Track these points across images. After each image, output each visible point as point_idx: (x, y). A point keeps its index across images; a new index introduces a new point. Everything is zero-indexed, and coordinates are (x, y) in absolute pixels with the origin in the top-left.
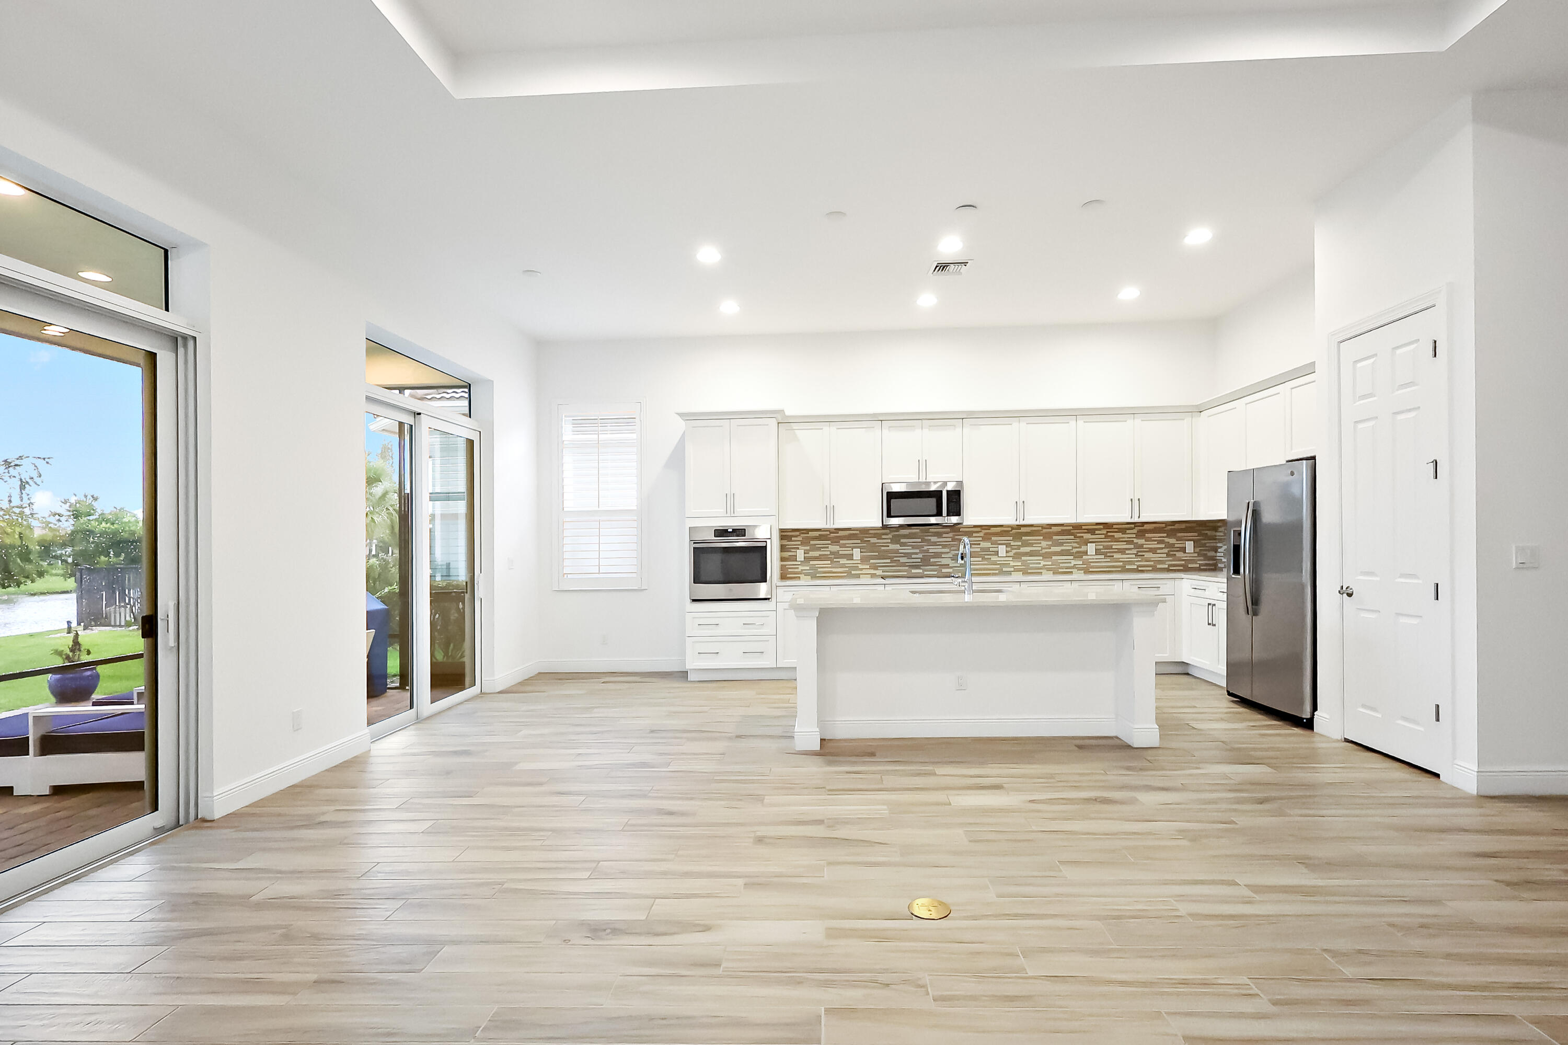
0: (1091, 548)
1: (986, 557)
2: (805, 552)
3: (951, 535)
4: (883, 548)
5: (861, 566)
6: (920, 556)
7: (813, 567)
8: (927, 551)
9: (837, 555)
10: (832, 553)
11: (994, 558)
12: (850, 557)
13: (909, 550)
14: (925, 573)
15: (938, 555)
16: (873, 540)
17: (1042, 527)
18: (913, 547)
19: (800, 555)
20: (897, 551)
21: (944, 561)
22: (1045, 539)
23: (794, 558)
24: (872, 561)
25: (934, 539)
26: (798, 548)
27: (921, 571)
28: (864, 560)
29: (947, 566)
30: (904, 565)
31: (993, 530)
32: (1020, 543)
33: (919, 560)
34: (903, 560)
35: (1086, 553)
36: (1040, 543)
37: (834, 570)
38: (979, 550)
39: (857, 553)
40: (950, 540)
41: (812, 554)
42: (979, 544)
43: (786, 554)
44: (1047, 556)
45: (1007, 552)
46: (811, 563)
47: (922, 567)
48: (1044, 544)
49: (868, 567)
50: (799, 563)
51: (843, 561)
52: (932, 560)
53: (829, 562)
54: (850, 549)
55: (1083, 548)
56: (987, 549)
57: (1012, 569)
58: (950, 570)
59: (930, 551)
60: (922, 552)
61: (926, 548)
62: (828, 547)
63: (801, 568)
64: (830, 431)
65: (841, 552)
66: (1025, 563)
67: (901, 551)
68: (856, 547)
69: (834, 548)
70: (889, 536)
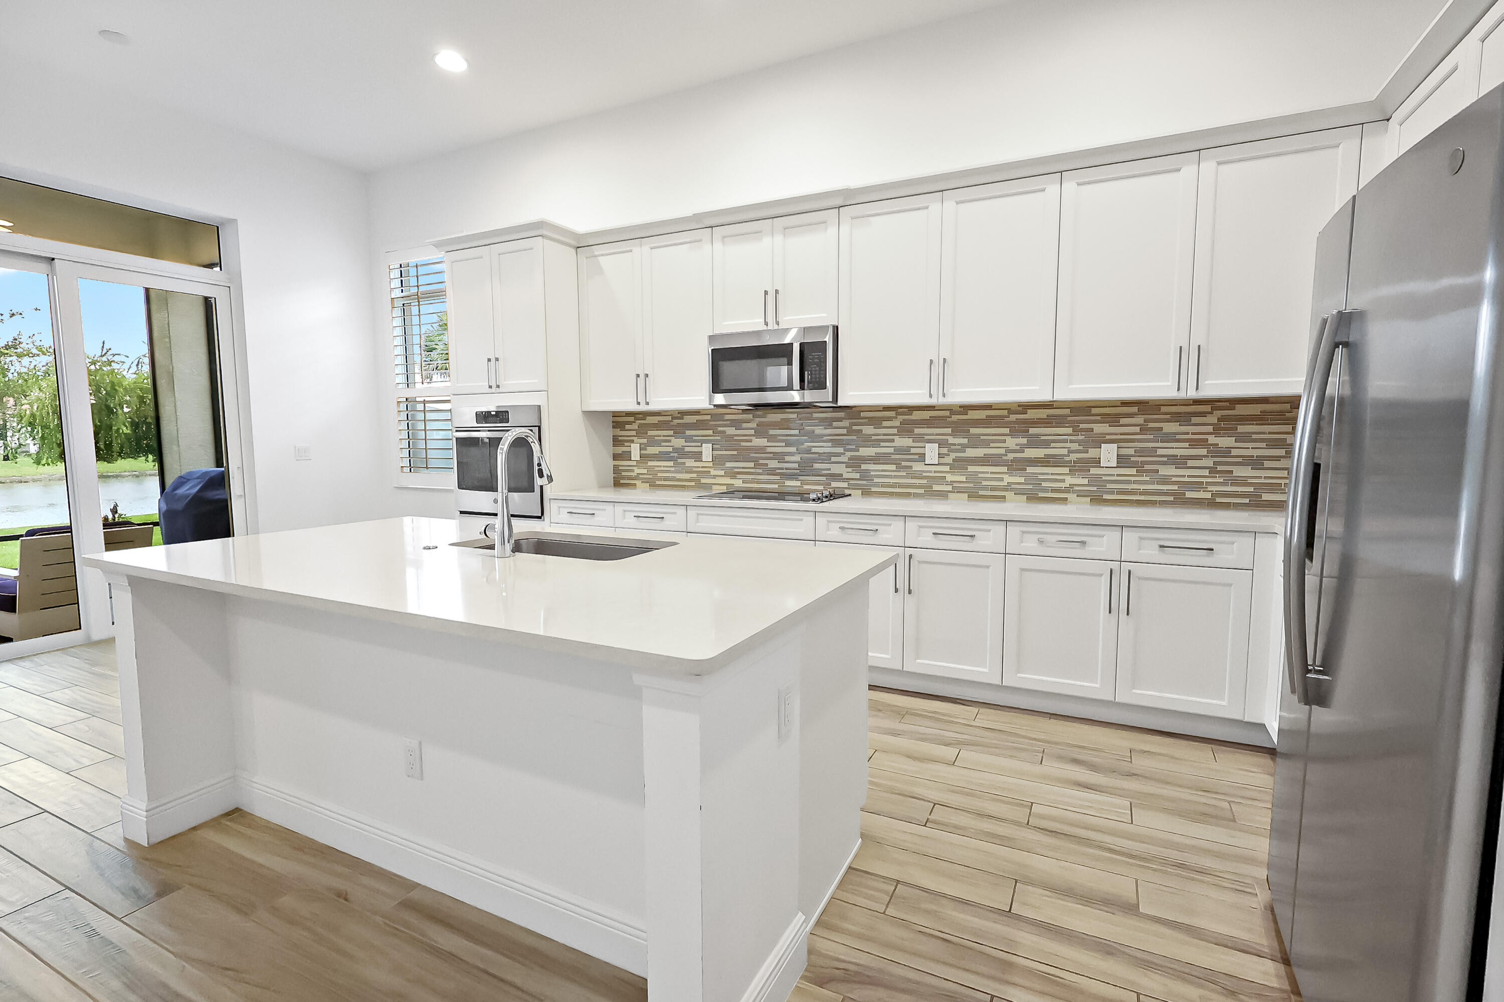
0: (1108, 454)
1: (904, 464)
2: (643, 446)
3: (846, 423)
4: (743, 444)
5: (713, 472)
6: (797, 458)
7: (651, 471)
8: (808, 451)
9: (682, 453)
10: (676, 450)
11: (918, 467)
12: (698, 456)
13: (779, 448)
14: (806, 487)
15: (827, 458)
16: (731, 431)
17: (1008, 409)
18: (788, 444)
19: (636, 454)
20: (761, 450)
21: (836, 469)
22: (1012, 434)
23: (627, 456)
24: (728, 465)
26: (632, 441)
27: (798, 483)
28: (717, 461)
29: (838, 477)
30: (772, 472)
31: (917, 415)
32: (965, 441)
33: (796, 465)
34: (773, 464)
35: (1097, 462)
36: (1004, 441)
37: (678, 476)
38: (891, 450)
39: (707, 450)
40: (844, 431)
41: (651, 450)
42: (893, 441)
43: (620, 450)
44: (1018, 466)
45: (940, 456)
46: (650, 463)
47: (801, 478)
48: (1011, 442)
49: (722, 473)
50: (635, 463)
51: (690, 463)
52: (816, 466)
53: (671, 464)
54: (699, 444)
55: (1092, 453)
56: (906, 451)
57: (949, 488)
58: (845, 485)
59: (814, 450)
60: (799, 452)
61: (806, 445)
62: (670, 441)
63: (637, 471)
64: (641, 252)
65: (687, 449)
66: (974, 478)
67: (769, 450)
68: (707, 442)
69: (679, 442)
70: (752, 425)
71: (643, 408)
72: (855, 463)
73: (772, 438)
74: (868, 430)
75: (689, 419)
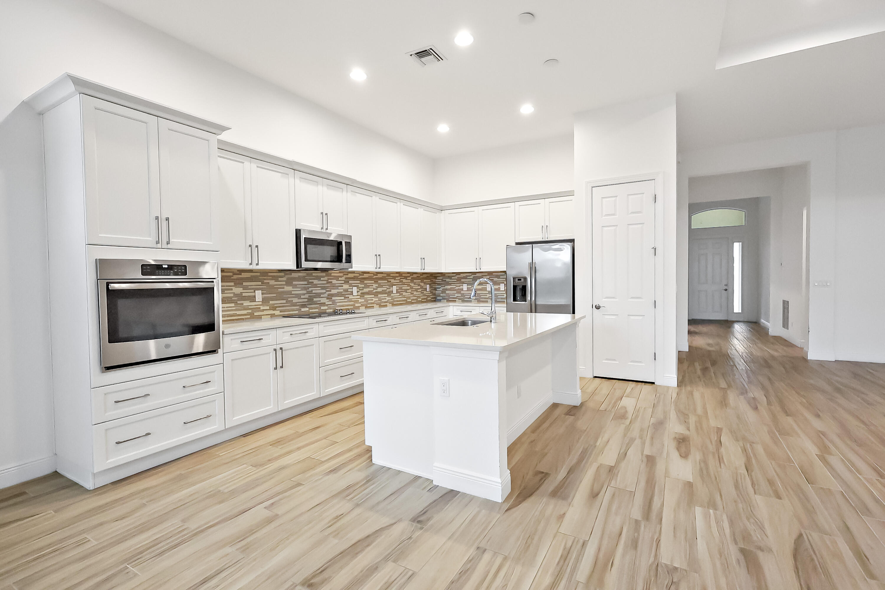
0: (394, 288)
1: (346, 296)
3: (326, 278)
4: (279, 290)
5: (262, 308)
6: (307, 296)
8: (311, 292)
10: (235, 295)
11: (351, 297)
12: (253, 299)
13: (299, 291)
14: (310, 311)
15: (318, 295)
16: (272, 282)
20: (290, 293)
21: (323, 300)
22: (376, 282)
24: (271, 302)
25: (316, 282)
28: (265, 301)
29: (324, 304)
30: (295, 305)
31: (350, 275)
32: (363, 286)
33: (306, 300)
34: (295, 300)
35: (393, 292)
36: (373, 285)
37: (238, 313)
38: (342, 290)
39: (259, 295)
40: (325, 282)
42: (342, 286)
44: (376, 294)
45: (358, 292)
47: (308, 306)
48: (375, 286)
49: (268, 308)
51: (246, 303)
52: (315, 299)
53: (233, 305)
54: (253, 291)
55: (391, 289)
56: (346, 290)
57: (360, 305)
58: (327, 308)
59: (313, 292)
60: (308, 293)
61: (310, 289)
62: (232, 289)
65: (244, 294)
66: (366, 300)
67: (293, 292)
68: (258, 289)
69: (238, 290)
70: (284, 279)
71: (253, 267)
72: (330, 297)
73: (295, 286)
75: (244, 275)
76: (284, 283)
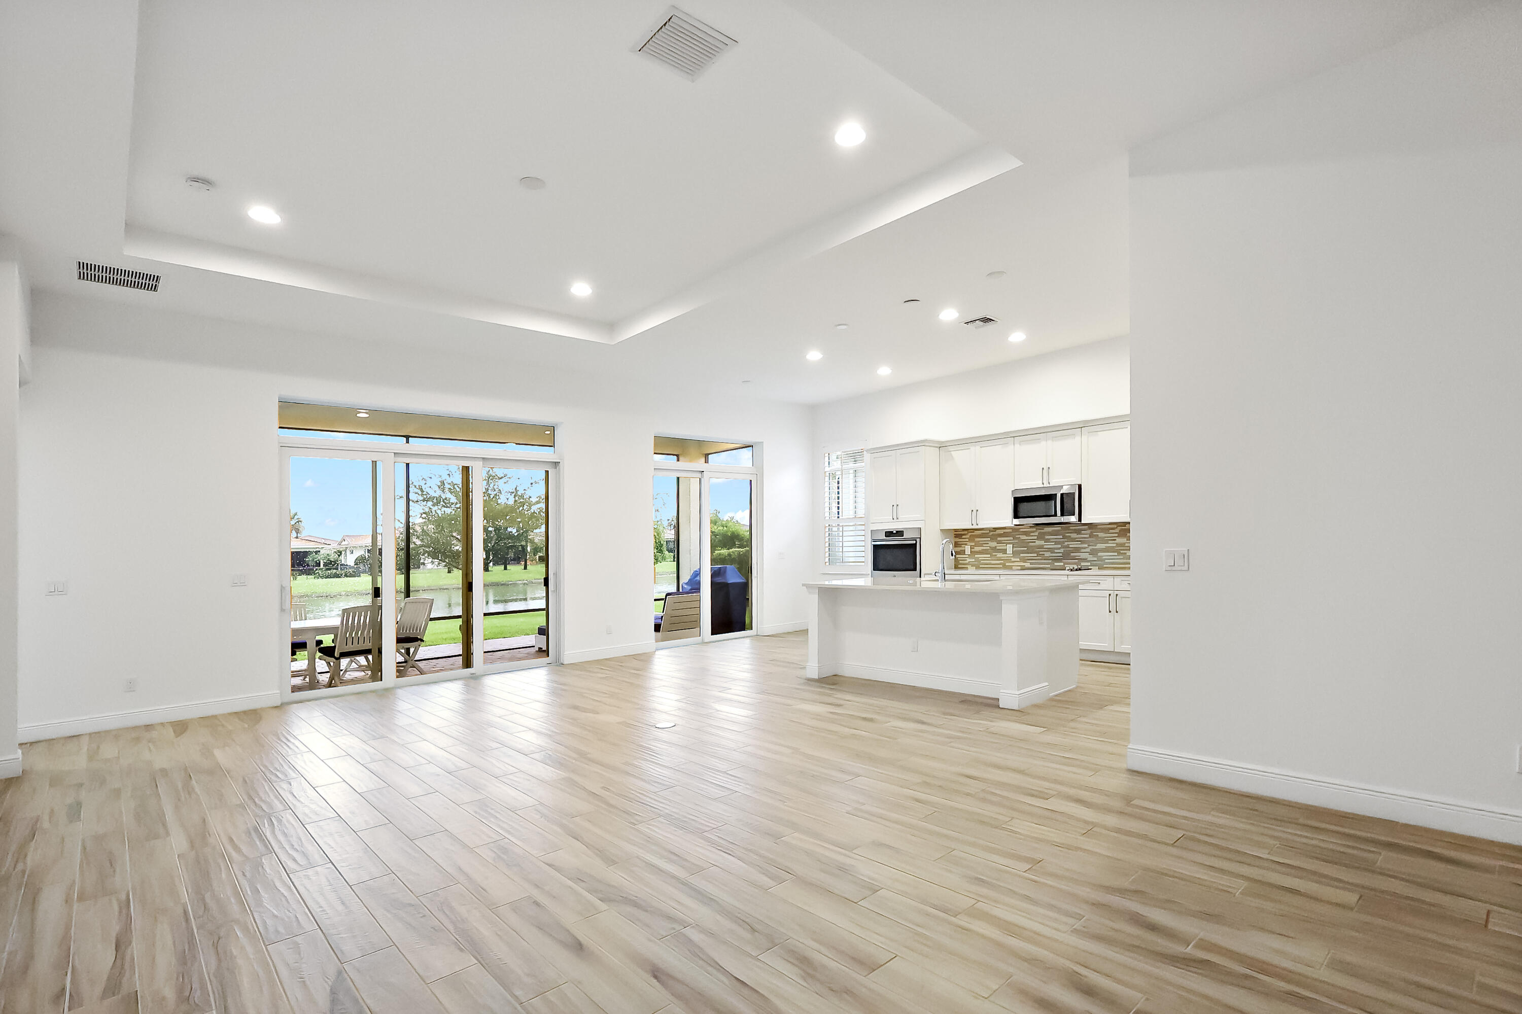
1: (1122, 552)
2: (972, 547)
3: (1089, 532)
4: (1031, 544)
5: (1013, 559)
6: (1062, 550)
7: (977, 560)
8: (1068, 546)
9: (994, 549)
10: (991, 548)
12: (1005, 551)
13: (1050, 545)
14: (1067, 566)
15: (1077, 550)
16: (1023, 537)
18: (1056, 543)
19: (968, 550)
20: (1041, 547)
21: (1083, 556)
23: (963, 552)
24: (1022, 555)
25: (1074, 535)
26: (966, 544)
27: (1062, 564)
28: (1015, 553)
29: (1085, 560)
30: (1048, 558)
33: (1061, 555)
34: (1047, 554)
37: (993, 562)
38: (1114, 545)
39: (1010, 549)
40: (1088, 536)
41: (977, 549)
42: (1115, 540)
43: (958, 549)
46: (976, 556)
47: (1063, 561)
49: (1018, 560)
50: (967, 556)
51: (1000, 555)
52: (1072, 554)
53: (989, 556)
54: (1005, 545)
56: (1123, 545)
58: (1089, 564)
59: (1071, 546)
60: (1063, 547)
61: (1066, 543)
62: (988, 544)
63: (969, 560)
64: (975, 450)
65: (998, 548)
67: (1045, 547)
68: (1010, 543)
69: (994, 544)
70: (1036, 534)
71: (975, 527)
72: (1093, 553)
73: (1047, 541)
74: (1101, 535)
75: (998, 532)
76: (1036, 538)
